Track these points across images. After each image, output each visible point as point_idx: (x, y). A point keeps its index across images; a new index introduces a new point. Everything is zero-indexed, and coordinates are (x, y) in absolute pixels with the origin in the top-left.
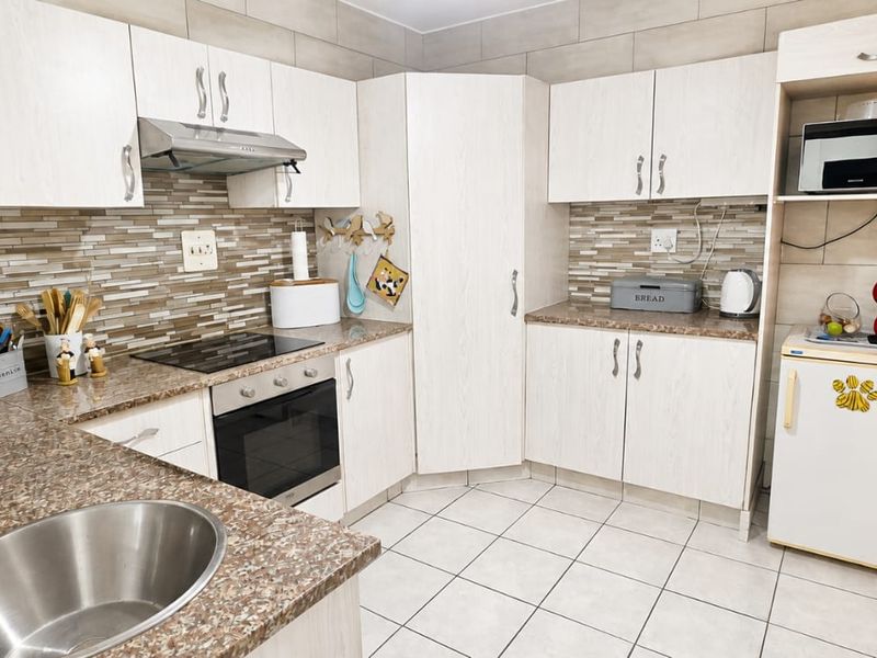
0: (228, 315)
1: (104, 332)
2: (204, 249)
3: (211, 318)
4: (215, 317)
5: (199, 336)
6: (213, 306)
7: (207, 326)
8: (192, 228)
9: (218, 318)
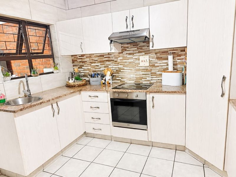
0: (151, 78)
1: (120, 78)
2: (145, 61)
3: (146, 78)
4: (147, 78)
5: (142, 82)
6: (147, 75)
7: (145, 80)
8: (142, 55)
9: (148, 79)
